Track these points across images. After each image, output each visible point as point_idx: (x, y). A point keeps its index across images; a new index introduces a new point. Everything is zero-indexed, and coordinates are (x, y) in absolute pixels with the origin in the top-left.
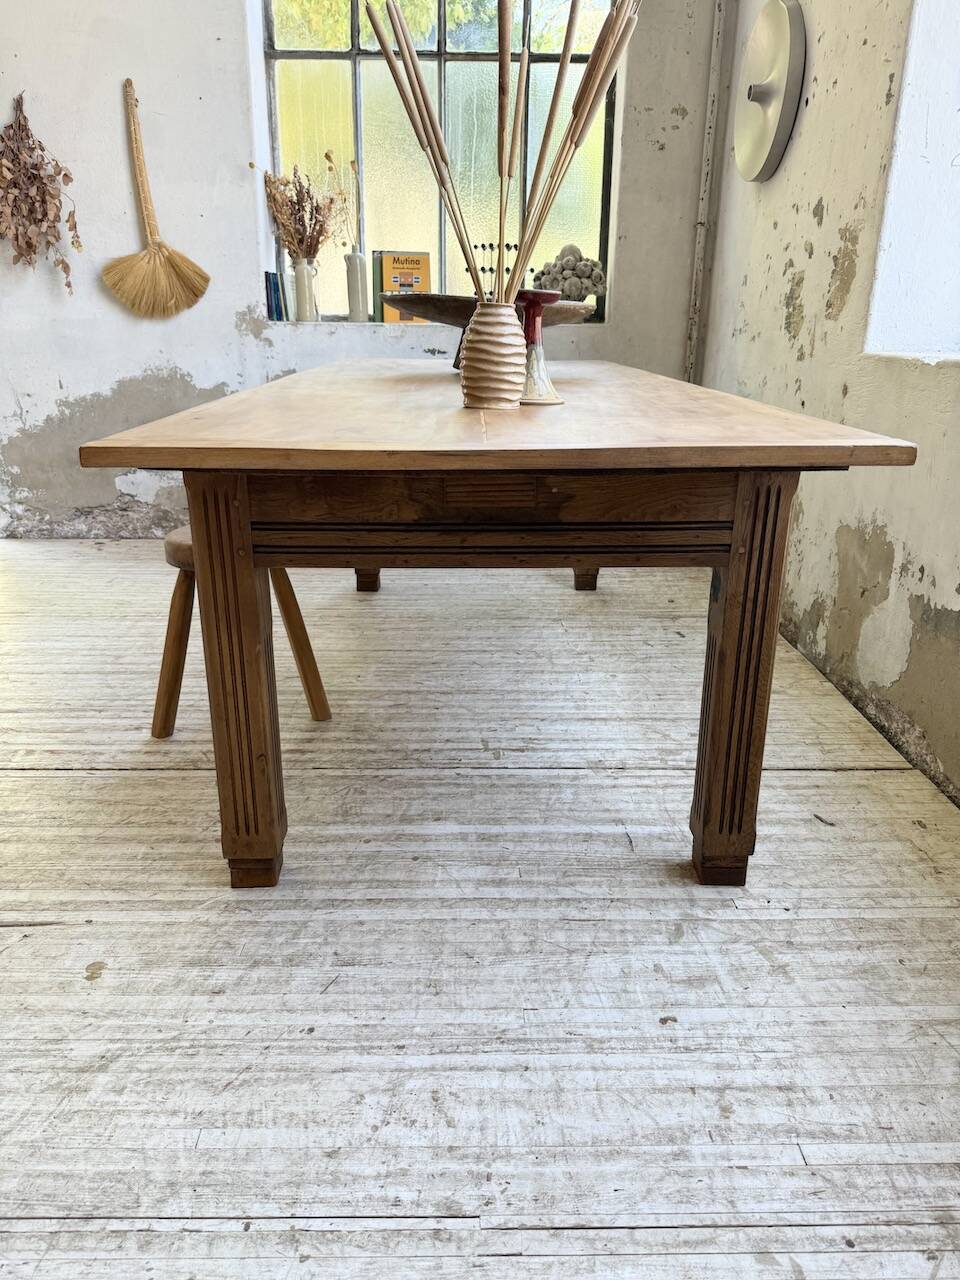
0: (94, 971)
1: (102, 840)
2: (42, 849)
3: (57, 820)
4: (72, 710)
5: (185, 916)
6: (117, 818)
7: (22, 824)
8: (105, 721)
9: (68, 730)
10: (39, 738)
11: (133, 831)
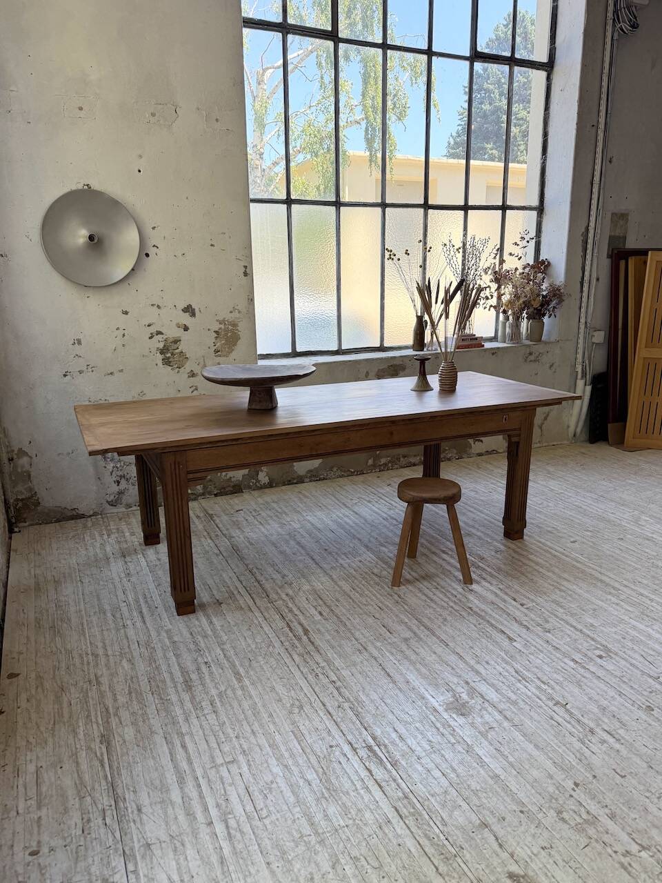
0: (574, 542)
1: (537, 564)
2: (557, 570)
3: (542, 576)
4: (480, 616)
5: (543, 541)
6: (525, 567)
7: (554, 581)
8: (476, 601)
9: (496, 606)
10: (511, 610)
11: (527, 562)
